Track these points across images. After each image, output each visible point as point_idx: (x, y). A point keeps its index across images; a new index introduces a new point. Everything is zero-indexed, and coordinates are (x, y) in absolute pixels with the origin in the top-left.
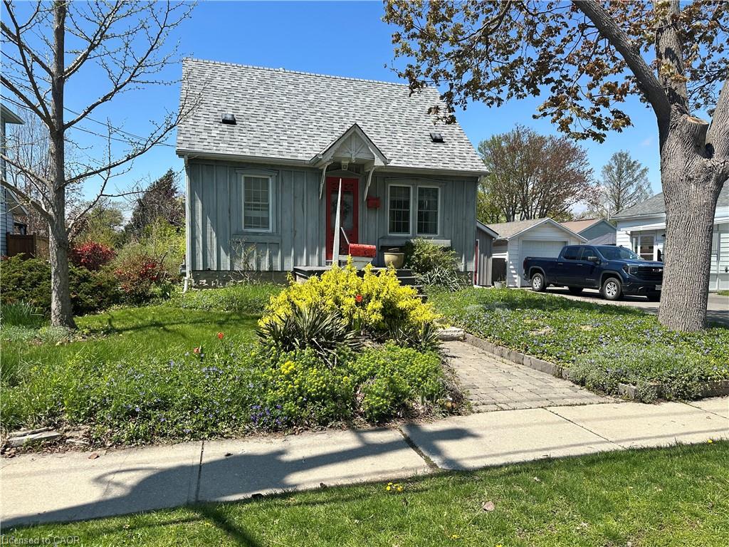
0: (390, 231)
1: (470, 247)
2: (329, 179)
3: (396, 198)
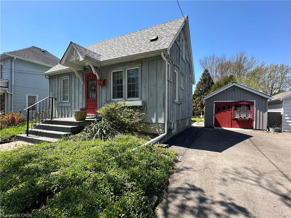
0: (113, 98)
1: (160, 106)
2: (86, 74)
3: (116, 79)
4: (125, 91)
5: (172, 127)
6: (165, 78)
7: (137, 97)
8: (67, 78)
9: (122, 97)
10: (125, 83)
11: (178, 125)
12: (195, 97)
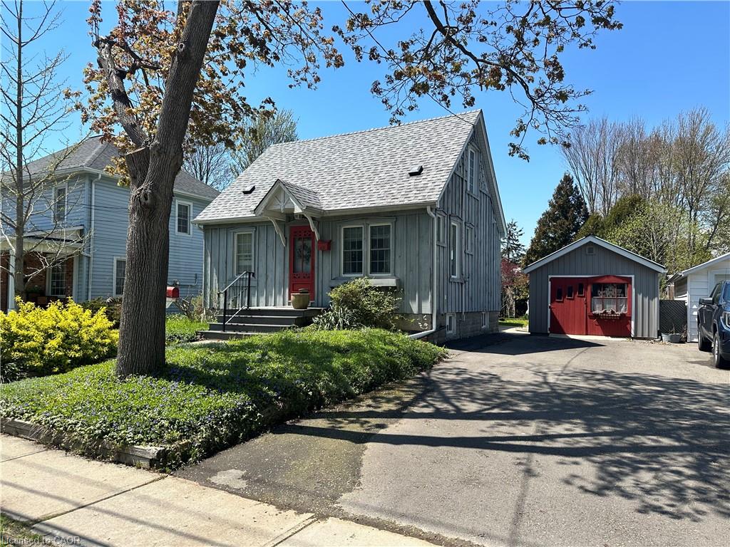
0: (345, 272)
1: (425, 287)
2: (291, 228)
3: (350, 239)
4: (367, 262)
5: (448, 324)
6: (432, 244)
7: (387, 271)
8: (251, 231)
9: (360, 271)
10: (366, 249)
11: (459, 323)
12: (533, 259)
